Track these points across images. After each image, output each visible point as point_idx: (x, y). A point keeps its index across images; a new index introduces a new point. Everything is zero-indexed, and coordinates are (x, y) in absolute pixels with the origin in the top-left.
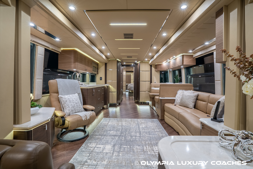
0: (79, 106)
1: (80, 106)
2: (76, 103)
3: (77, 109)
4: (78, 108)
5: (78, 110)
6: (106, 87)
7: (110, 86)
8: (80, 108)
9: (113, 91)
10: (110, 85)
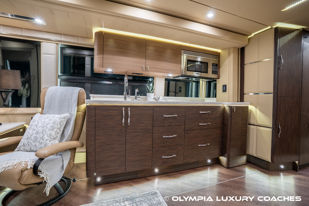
0: (38, 140)
1: (41, 141)
2: (37, 133)
3: (33, 144)
4: (37, 144)
5: (36, 146)
6: (227, 109)
7: (251, 108)
8: (41, 145)
9: (260, 123)
10: (251, 104)
